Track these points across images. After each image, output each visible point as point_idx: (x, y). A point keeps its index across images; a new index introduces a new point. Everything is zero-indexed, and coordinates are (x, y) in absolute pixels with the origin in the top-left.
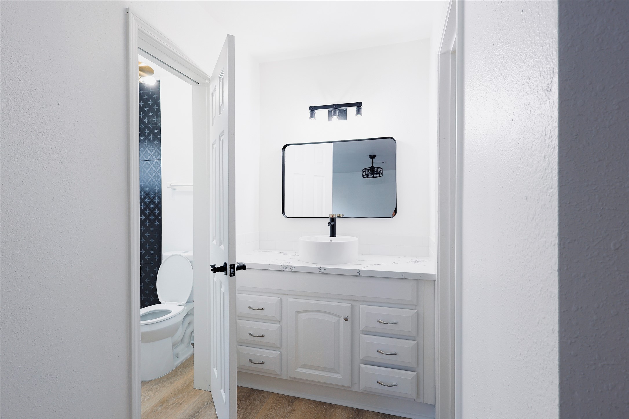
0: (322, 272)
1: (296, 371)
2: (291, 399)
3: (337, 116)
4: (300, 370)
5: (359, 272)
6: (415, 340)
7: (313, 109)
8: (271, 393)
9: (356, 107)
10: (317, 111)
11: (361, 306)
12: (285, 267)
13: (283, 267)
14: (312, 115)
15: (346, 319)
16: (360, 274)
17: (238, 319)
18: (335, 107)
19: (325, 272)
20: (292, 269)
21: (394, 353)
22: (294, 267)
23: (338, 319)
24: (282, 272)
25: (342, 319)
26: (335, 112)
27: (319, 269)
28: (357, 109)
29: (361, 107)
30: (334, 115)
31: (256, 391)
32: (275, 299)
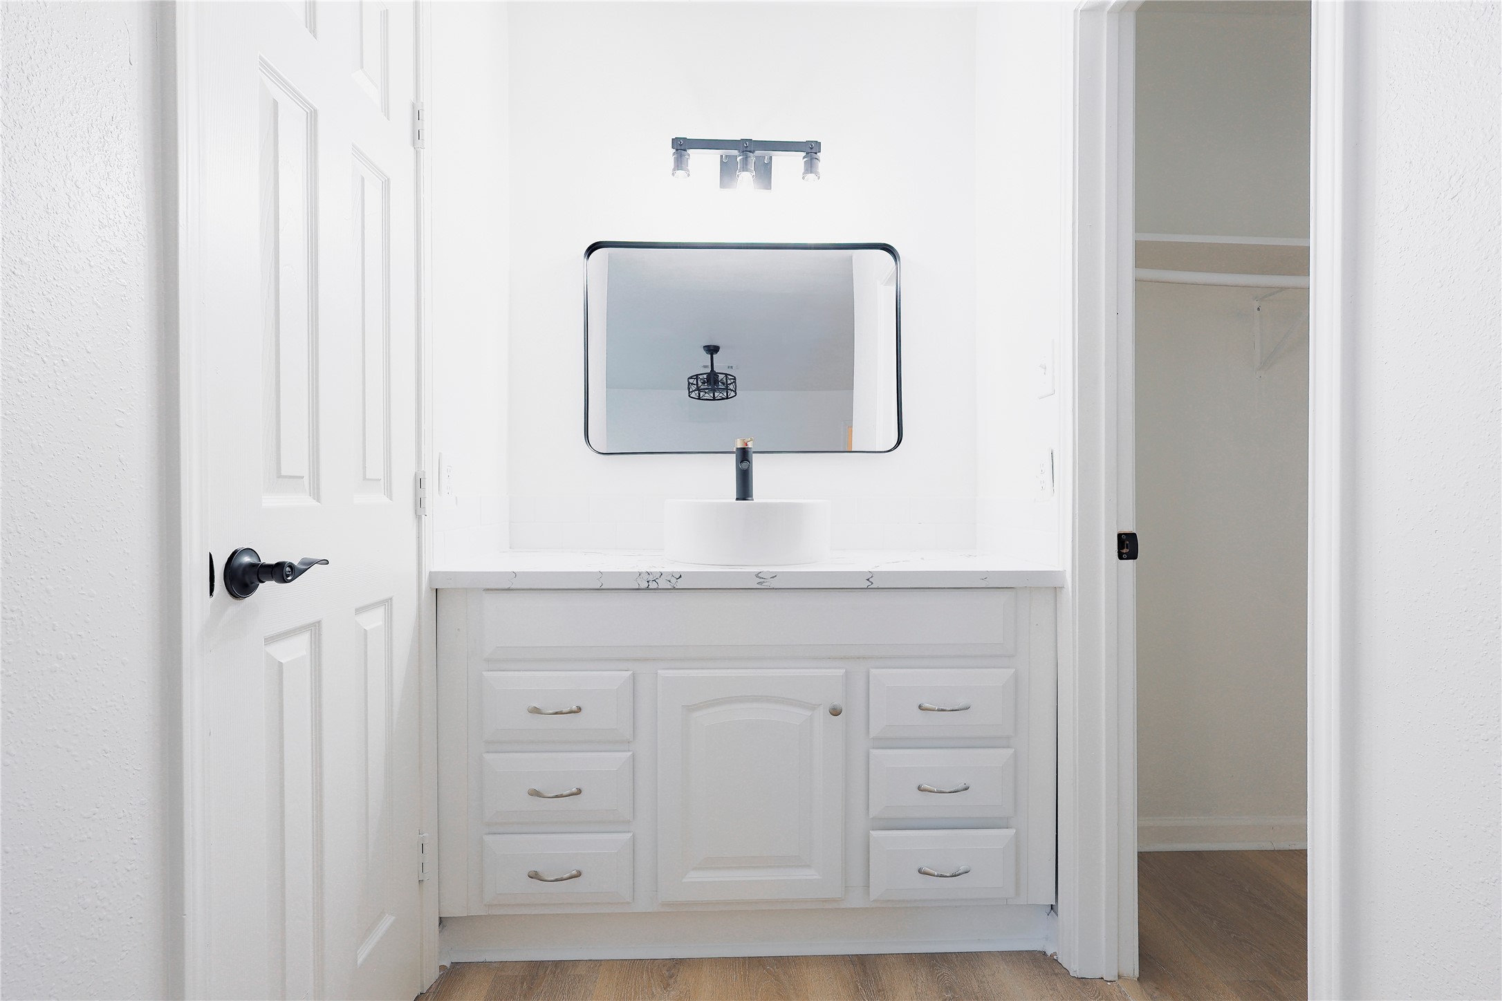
0: (764, 586)
1: (684, 881)
2: (665, 968)
3: (751, 172)
4: (695, 876)
5: (870, 577)
6: (1008, 747)
7: (681, 146)
8: (598, 963)
9: (804, 154)
10: (694, 155)
11: (873, 671)
12: (651, 578)
13: (646, 577)
14: (680, 162)
15: (836, 712)
16: (872, 583)
17: (488, 752)
18: (746, 147)
19: (774, 583)
20: (674, 580)
21: (961, 786)
22: (680, 577)
23: (808, 713)
24: (642, 594)
25: (822, 714)
26: (746, 159)
27: (757, 575)
28: (805, 159)
29: (816, 153)
30: (745, 168)
31: (547, 968)
32: (617, 677)
